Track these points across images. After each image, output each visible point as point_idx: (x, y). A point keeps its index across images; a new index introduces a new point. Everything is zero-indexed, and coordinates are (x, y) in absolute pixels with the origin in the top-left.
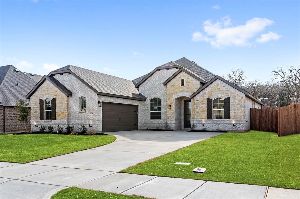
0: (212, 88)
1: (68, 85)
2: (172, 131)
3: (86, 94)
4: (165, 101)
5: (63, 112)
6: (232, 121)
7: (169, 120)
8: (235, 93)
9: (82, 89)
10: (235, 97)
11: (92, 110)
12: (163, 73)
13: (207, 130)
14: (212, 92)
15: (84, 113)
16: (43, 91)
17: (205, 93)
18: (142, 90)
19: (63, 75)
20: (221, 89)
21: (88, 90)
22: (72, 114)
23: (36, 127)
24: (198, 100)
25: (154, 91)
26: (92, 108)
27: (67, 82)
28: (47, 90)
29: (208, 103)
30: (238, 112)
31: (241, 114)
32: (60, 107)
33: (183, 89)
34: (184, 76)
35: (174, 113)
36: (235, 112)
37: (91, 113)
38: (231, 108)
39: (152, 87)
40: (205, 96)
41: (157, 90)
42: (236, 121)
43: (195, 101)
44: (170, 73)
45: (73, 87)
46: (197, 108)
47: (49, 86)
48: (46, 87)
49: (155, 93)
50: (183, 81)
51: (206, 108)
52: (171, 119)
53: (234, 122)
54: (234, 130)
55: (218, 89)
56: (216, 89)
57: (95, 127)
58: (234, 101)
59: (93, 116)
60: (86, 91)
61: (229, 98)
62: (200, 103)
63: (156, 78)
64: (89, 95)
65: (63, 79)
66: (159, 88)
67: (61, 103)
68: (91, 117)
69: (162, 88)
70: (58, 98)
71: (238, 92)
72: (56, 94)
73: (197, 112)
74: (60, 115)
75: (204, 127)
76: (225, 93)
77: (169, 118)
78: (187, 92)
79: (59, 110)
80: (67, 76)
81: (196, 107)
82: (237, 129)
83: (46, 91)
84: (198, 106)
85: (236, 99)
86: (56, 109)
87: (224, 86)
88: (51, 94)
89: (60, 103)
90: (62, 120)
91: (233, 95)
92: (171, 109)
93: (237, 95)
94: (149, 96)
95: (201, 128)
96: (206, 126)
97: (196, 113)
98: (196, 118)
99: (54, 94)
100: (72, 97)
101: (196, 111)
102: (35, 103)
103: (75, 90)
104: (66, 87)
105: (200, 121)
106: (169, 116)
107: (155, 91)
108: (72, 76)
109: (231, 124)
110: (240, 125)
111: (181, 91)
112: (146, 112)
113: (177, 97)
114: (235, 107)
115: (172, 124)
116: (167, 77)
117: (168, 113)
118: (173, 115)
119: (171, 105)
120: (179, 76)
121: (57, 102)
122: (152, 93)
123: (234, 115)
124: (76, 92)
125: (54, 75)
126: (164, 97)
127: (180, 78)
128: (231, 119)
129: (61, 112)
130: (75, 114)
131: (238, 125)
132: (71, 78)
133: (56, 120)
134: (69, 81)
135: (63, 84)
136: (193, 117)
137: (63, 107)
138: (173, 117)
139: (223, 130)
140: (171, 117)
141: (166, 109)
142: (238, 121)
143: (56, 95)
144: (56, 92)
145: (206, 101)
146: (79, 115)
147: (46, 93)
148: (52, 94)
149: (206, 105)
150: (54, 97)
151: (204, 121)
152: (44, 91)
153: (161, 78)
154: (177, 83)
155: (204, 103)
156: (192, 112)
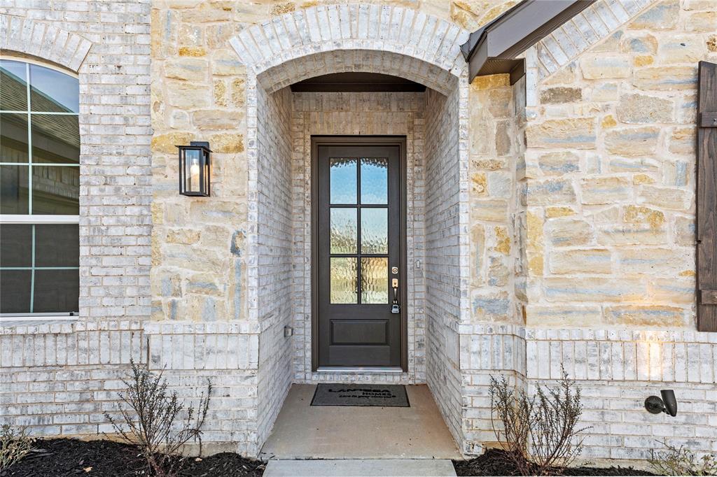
7: (180, 326)
24: (574, 94)
35: (250, 239)
46: (558, 187)
52: (210, 313)
62: (600, 132)
73: (558, 241)
77: (182, 302)
84: (571, 167)
92: (205, 191)
98: (544, 303)
101: (552, 225)
105: (599, 344)
106: (187, 273)
115: (229, 380)
117: (171, 237)
118: (240, 268)
119: (217, 141)
138: (239, 289)
140: (211, 288)
141: (141, 194)
151: (655, 355)
155: (651, 135)
156: (478, 236)
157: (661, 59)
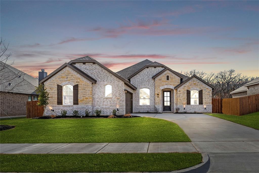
0: (190, 83)
1: (92, 74)
2: (160, 113)
3: (112, 83)
4: (153, 91)
5: (87, 97)
6: (204, 106)
7: (157, 105)
8: (206, 87)
9: (108, 78)
10: (206, 90)
11: (119, 96)
12: (151, 70)
13: (187, 112)
14: (190, 86)
15: (110, 99)
16: (62, 77)
17: (185, 86)
18: (133, 81)
19: (85, 64)
20: (196, 84)
21: (114, 79)
22: (96, 100)
23: (52, 112)
24: (180, 91)
25: (143, 83)
26: (119, 94)
27: (90, 71)
28: (68, 76)
29: (187, 93)
30: (208, 100)
31: (210, 101)
32: (84, 93)
33: (168, 83)
34: (169, 74)
35: (161, 100)
36: (206, 100)
37: (117, 99)
38: (203, 97)
39: (142, 80)
40: (185, 88)
41: (146, 82)
42: (206, 106)
43: (178, 91)
44: (157, 70)
45: (98, 76)
47: (70, 73)
48: (66, 74)
49: (144, 84)
50: (168, 77)
51: (186, 97)
52: (159, 104)
53: (205, 107)
54: (205, 112)
55: (194, 84)
56: (193, 84)
57: (122, 110)
58: (205, 93)
59: (120, 101)
60: (112, 80)
61: (202, 90)
62: (182, 93)
63: (145, 73)
64: (116, 83)
65: (86, 68)
66: (148, 81)
67: (85, 89)
68: (118, 102)
69: (150, 81)
70: (81, 85)
71: (207, 87)
72: (78, 80)
74: (84, 100)
75: (185, 110)
76: (199, 87)
77: (157, 104)
78: (171, 85)
79: (82, 95)
80: (90, 66)
81: (178, 96)
82: (207, 111)
83: (65, 77)
84: (180, 95)
85: (207, 91)
86: (79, 95)
87: (198, 82)
88: (71, 80)
89: (83, 89)
90: (86, 105)
91: (204, 88)
93: (207, 88)
94: (139, 87)
95: (183, 111)
96: (186, 110)
97: (179, 100)
98: (179, 103)
99: (76, 81)
100: (96, 84)
101: (179, 99)
102: (50, 89)
103: (100, 78)
104: (89, 75)
105: (182, 106)
106: (157, 102)
107: (145, 83)
108: (96, 66)
109: (203, 108)
110: (209, 109)
111: (166, 84)
112: (137, 99)
113: (163, 88)
114: (205, 96)
115: (160, 108)
116: (154, 73)
118: (160, 102)
119: (159, 94)
120: (165, 73)
121: (79, 88)
122: (142, 84)
123: (206, 102)
124: (101, 80)
125: (75, 63)
126: (152, 87)
127: (166, 74)
128: (203, 105)
129: (85, 98)
130: (99, 99)
131: (208, 108)
132: (95, 67)
133: (79, 105)
134: (93, 70)
135: (85, 72)
136: (176, 103)
137: (88, 93)
138: (160, 103)
139: (198, 112)
141: (154, 97)
142: (208, 106)
143: (79, 82)
144: (79, 79)
145: (186, 92)
146: (105, 100)
147: (66, 79)
148: (73, 81)
149: (186, 95)
150: (76, 84)
151: (184, 106)
152: (64, 77)
153: (150, 74)
154: (164, 78)
155: (185, 94)
156: (175, 99)
157: (185, 89)
